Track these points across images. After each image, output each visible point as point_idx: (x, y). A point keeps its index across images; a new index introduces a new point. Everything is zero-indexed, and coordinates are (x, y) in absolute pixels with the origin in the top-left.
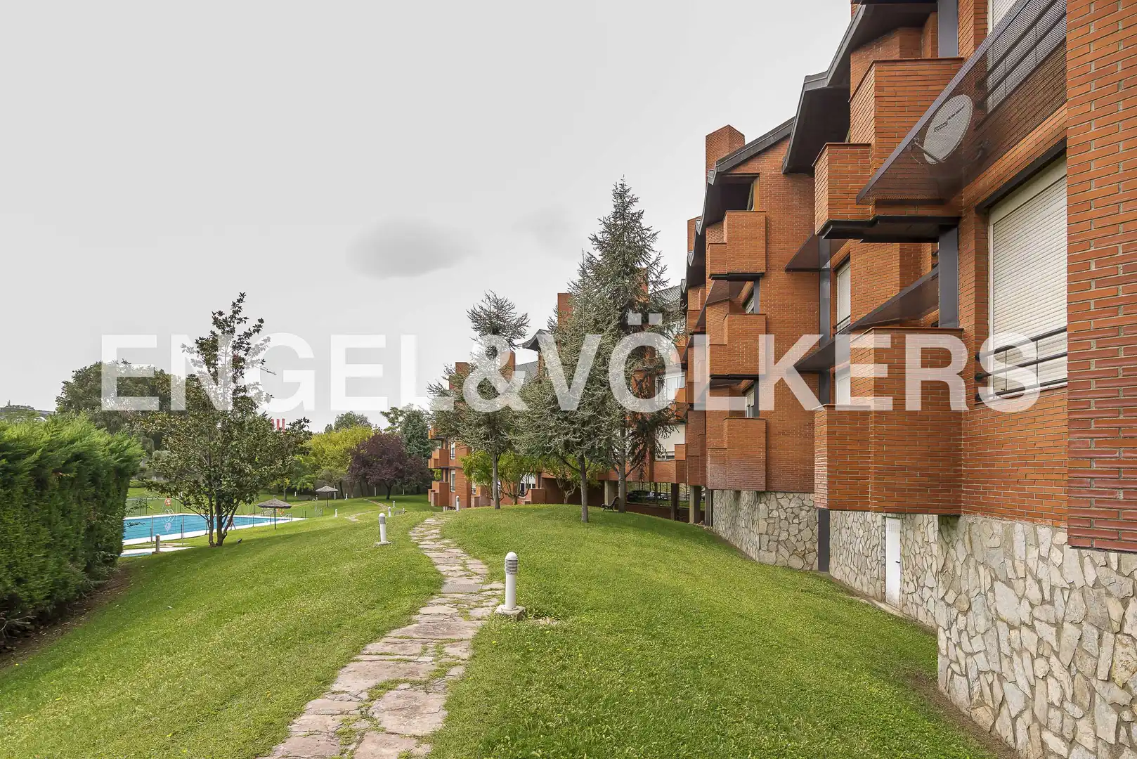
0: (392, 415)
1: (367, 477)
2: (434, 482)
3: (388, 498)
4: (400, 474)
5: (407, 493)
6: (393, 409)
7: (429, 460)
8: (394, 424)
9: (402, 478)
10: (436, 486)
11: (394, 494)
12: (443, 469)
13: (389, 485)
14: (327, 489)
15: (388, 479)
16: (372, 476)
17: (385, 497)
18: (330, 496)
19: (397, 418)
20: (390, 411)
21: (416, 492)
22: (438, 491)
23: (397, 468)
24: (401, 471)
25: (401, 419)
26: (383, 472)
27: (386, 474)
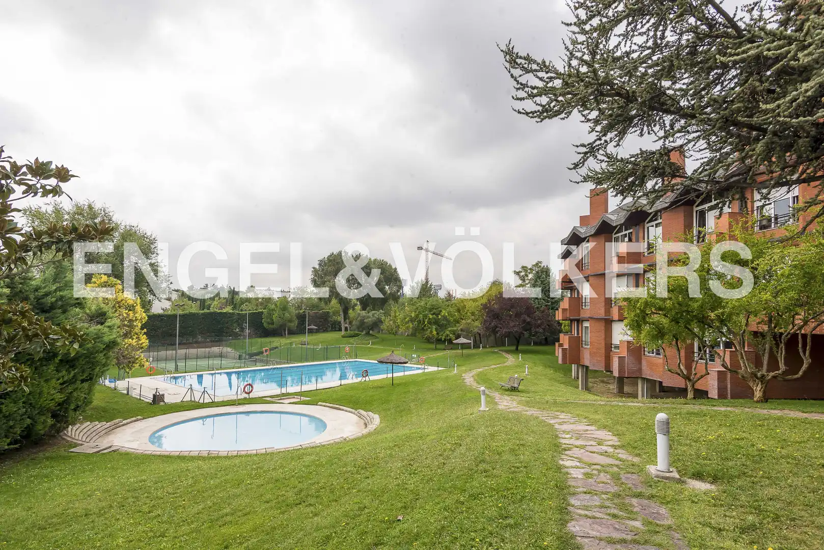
0: (523, 274)
1: (497, 329)
2: (561, 335)
3: (517, 349)
4: (528, 327)
5: (536, 344)
6: (523, 267)
7: (557, 312)
8: (524, 280)
9: (530, 330)
10: (564, 339)
11: (524, 345)
12: (572, 321)
13: (518, 337)
14: (462, 340)
15: (517, 331)
16: (501, 328)
17: (514, 348)
18: (464, 346)
19: (527, 276)
20: (521, 270)
21: (543, 342)
22: (566, 346)
23: (524, 321)
24: (529, 323)
25: (530, 276)
26: (512, 324)
27: (514, 326)
